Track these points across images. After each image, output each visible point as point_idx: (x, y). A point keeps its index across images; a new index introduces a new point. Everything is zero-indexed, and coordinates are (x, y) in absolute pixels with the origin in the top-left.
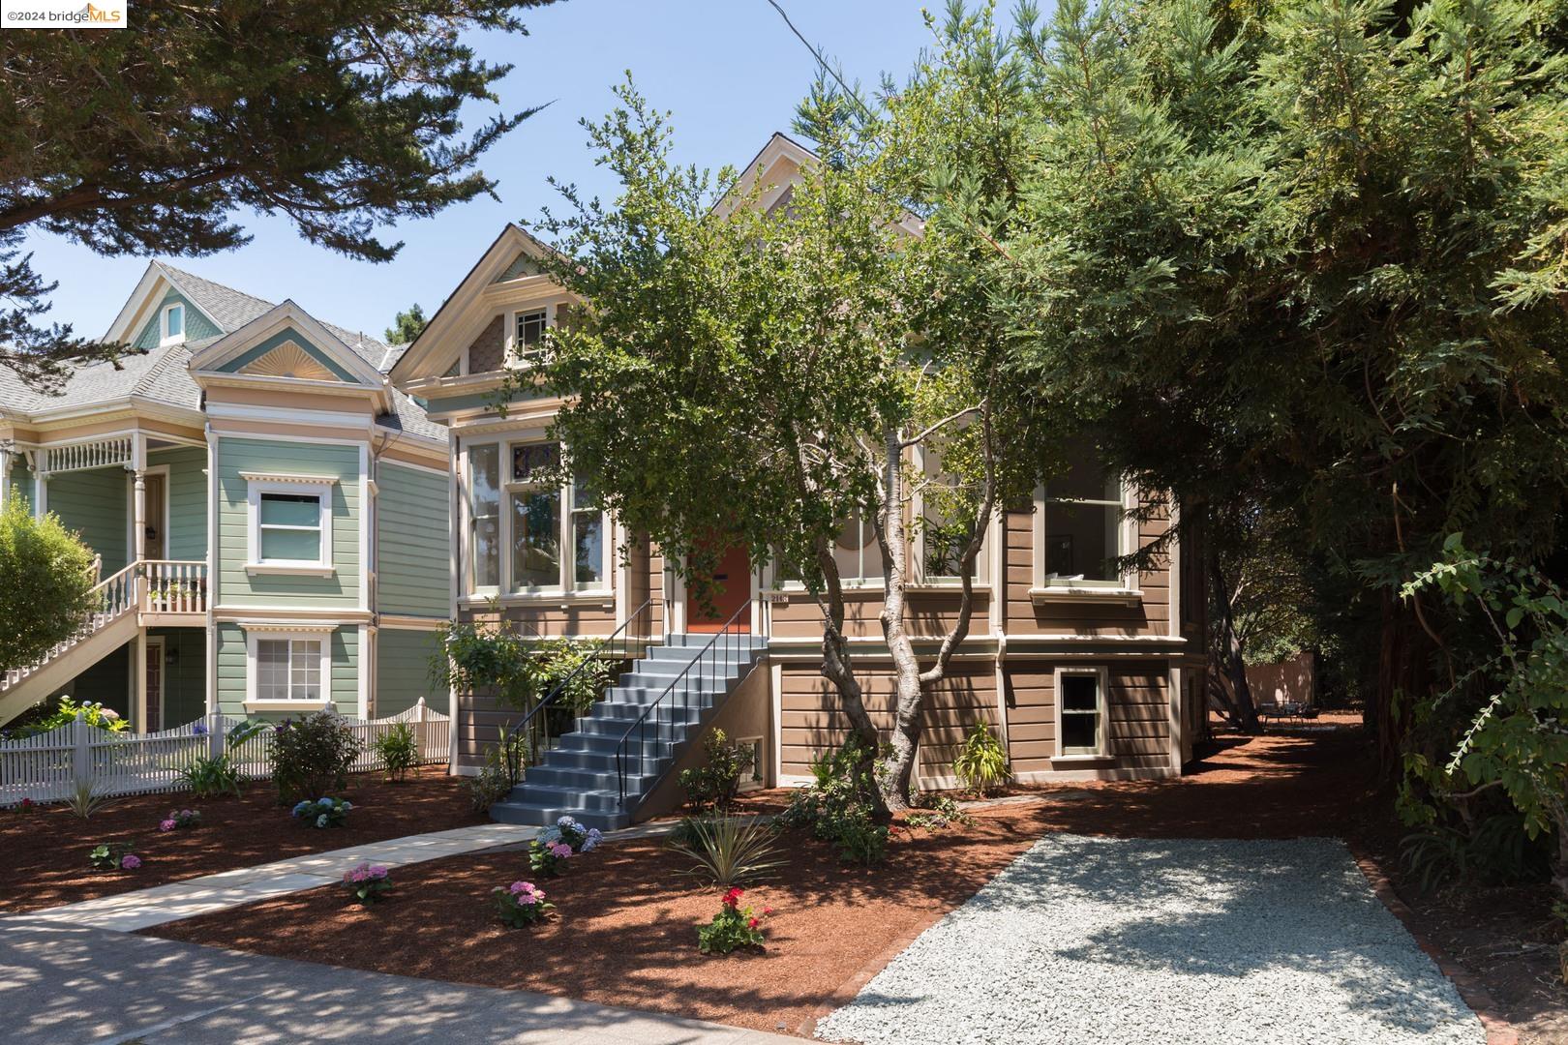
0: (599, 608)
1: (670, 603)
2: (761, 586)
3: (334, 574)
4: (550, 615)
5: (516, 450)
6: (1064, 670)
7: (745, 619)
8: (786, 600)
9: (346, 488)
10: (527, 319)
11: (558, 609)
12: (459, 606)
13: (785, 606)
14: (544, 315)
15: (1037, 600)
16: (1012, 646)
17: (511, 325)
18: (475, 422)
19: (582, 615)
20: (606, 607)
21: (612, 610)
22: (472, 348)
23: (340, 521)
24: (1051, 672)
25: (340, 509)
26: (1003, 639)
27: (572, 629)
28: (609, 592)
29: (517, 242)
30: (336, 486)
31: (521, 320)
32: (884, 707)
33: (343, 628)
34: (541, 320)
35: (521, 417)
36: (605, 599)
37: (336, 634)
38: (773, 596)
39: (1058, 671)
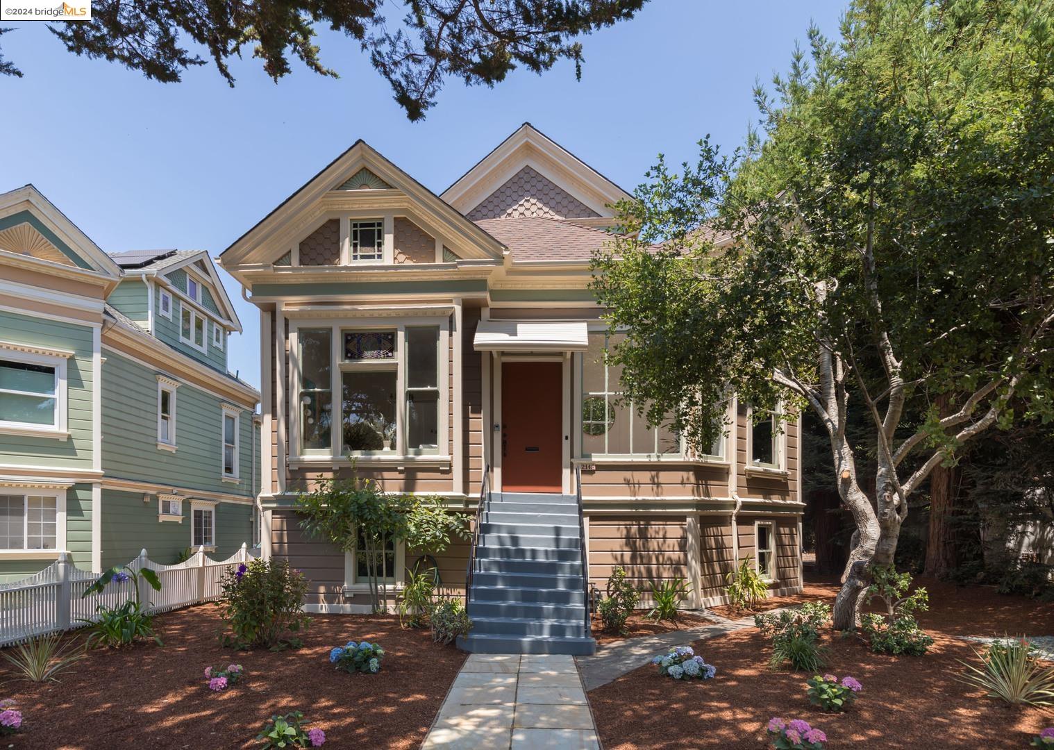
0: (436, 470)
1: (490, 468)
2: (572, 457)
3: (69, 438)
4: (386, 475)
5: (347, 335)
6: (759, 522)
7: (558, 483)
8: (594, 468)
9: (80, 363)
10: (362, 225)
11: (395, 470)
12: (287, 466)
13: (592, 472)
14: (379, 225)
15: (749, 475)
16: (745, 506)
17: (346, 229)
18: (309, 308)
19: (420, 475)
20: (443, 470)
21: (449, 472)
22: (302, 244)
23: (75, 392)
24: (753, 524)
25: (75, 380)
26: (740, 500)
27: (410, 485)
28: (448, 458)
29: (363, 157)
30: (71, 360)
31: (355, 226)
32: (677, 548)
33: (80, 486)
34: (376, 228)
35: (360, 308)
36: (443, 463)
37: (71, 491)
38: (583, 465)
39: (757, 523)
